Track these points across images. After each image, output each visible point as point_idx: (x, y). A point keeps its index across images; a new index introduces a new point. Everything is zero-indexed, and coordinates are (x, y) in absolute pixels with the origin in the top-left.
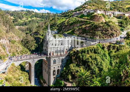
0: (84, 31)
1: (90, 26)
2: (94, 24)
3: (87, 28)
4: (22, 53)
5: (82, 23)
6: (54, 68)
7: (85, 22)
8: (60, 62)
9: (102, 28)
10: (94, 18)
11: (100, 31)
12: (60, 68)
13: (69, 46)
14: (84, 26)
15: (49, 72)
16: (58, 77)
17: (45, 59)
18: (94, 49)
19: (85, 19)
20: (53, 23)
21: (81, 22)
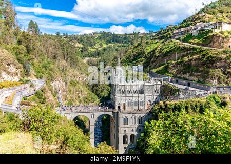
0: (187, 68)
1: (198, 59)
2: (208, 54)
3: (193, 63)
4: (86, 100)
5: (186, 53)
6: (125, 131)
7: (191, 49)
8: (137, 123)
9: (225, 62)
10: (211, 42)
11: (219, 68)
12: (135, 134)
13: (155, 95)
14: (186, 59)
15: (117, 137)
16: (132, 148)
17: (110, 114)
18: (199, 105)
19: (193, 43)
20: (139, 51)
21: (185, 49)
